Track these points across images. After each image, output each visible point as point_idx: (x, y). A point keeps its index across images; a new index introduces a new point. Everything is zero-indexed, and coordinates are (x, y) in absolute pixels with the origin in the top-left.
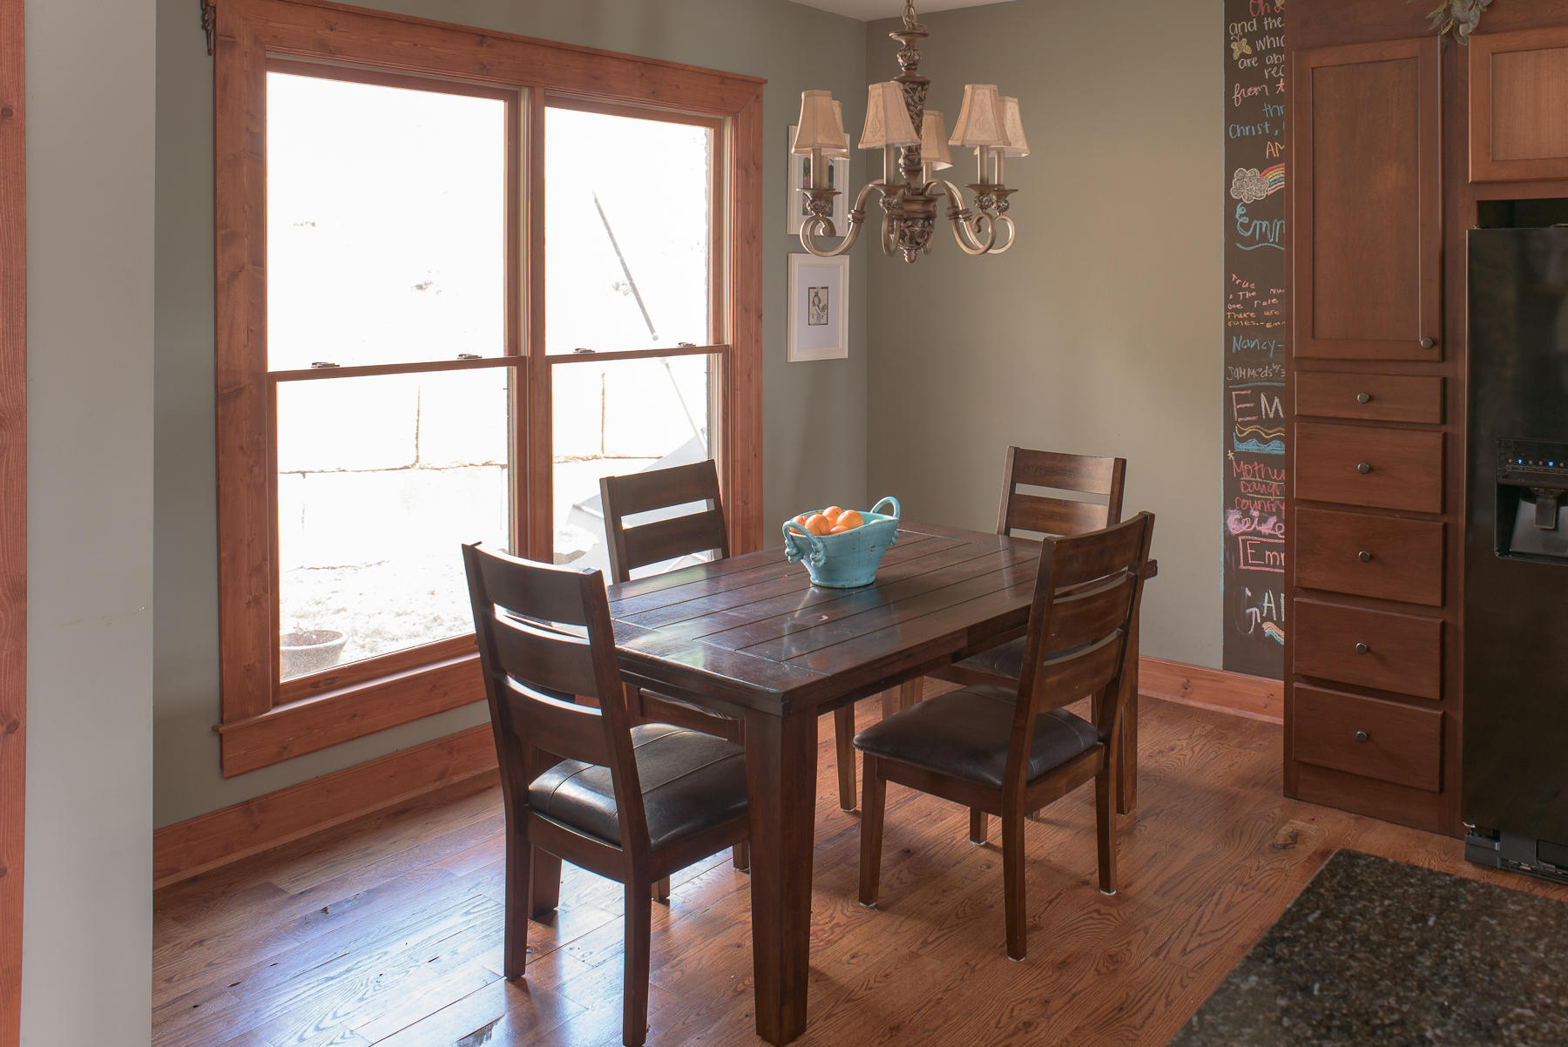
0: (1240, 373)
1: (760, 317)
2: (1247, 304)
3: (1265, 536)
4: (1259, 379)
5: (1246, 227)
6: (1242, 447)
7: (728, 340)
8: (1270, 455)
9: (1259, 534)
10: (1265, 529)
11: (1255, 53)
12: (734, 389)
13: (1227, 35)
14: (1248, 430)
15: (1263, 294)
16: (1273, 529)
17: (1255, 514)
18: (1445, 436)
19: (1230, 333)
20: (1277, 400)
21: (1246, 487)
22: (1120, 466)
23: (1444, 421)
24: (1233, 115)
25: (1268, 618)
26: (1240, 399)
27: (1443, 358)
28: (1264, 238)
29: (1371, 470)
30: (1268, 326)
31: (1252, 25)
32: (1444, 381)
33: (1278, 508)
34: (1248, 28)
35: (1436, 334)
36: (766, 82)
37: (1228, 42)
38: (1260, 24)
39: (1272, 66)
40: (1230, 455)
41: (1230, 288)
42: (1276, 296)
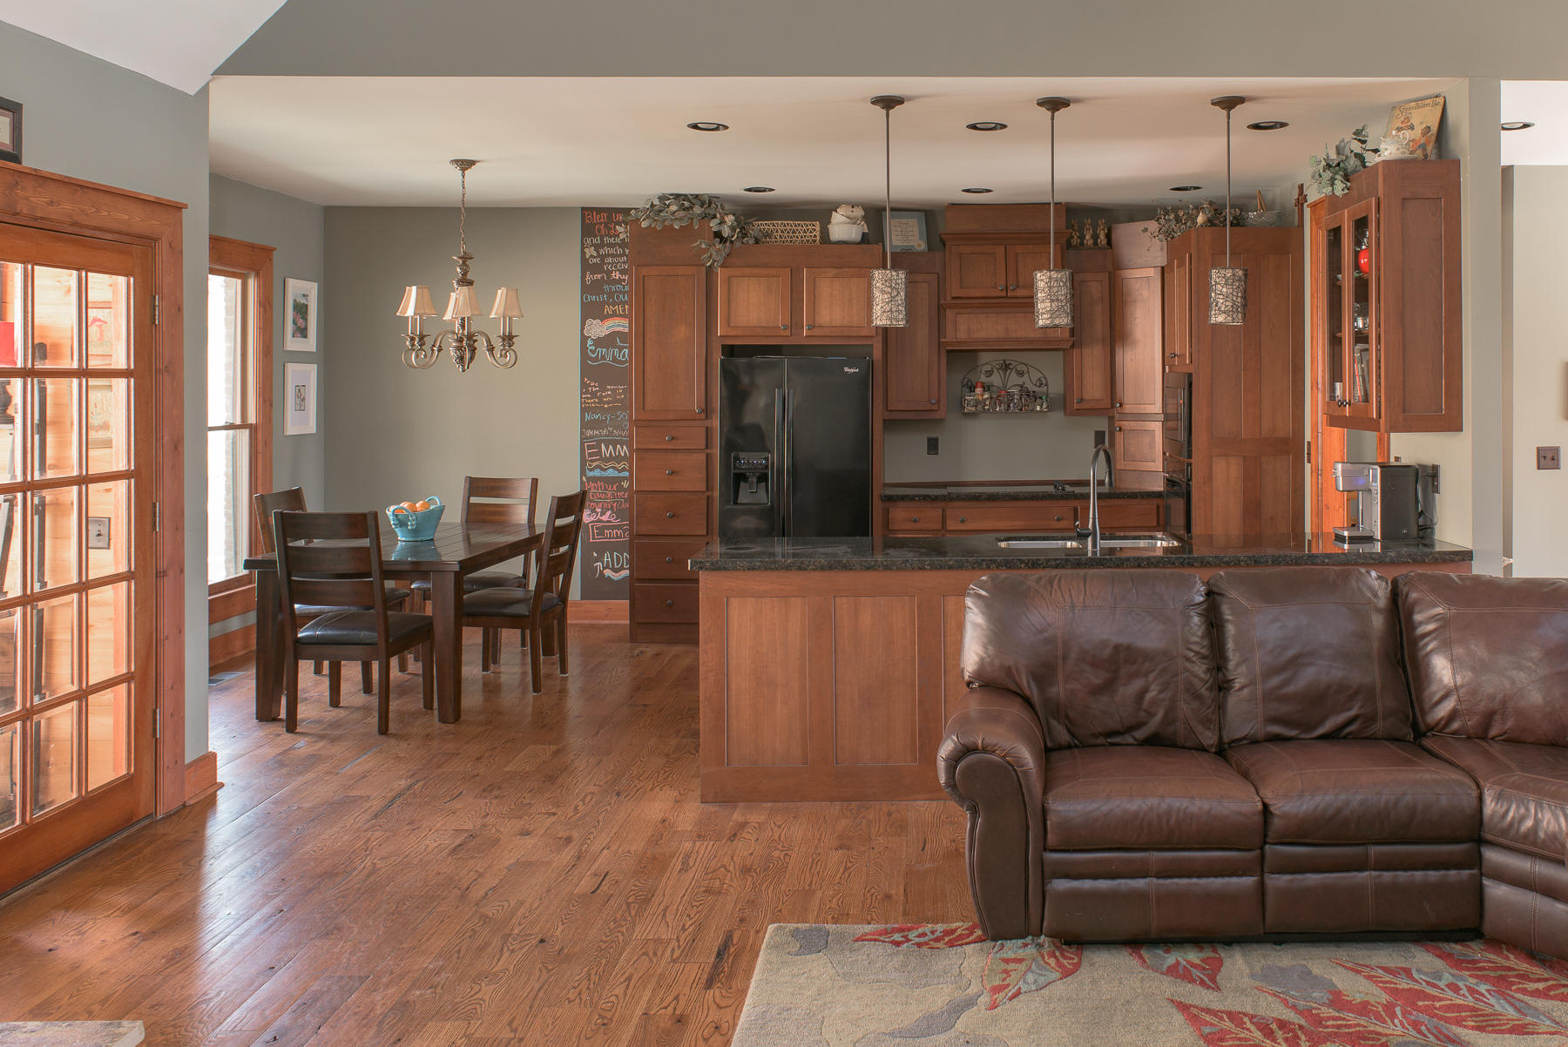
0: (589, 433)
1: (271, 405)
2: (594, 395)
3: (604, 522)
4: (601, 436)
5: (593, 352)
6: (591, 474)
7: (252, 419)
8: (607, 477)
9: (601, 521)
10: (605, 518)
11: (599, 255)
12: (256, 453)
13: (582, 244)
14: (594, 464)
15: (603, 389)
16: (609, 518)
17: (599, 510)
18: (707, 455)
19: (583, 410)
20: (611, 447)
21: (593, 496)
22: (535, 482)
23: (707, 447)
24: (586, 289)
25: (607, 567)
26: (590, 447)
27: (707, 418)
28: (603, 358)
29: (673, 473)
30: (606, 406)
31: (597, 240)
32: (707, 428)
33: (612, 506)
34: (595, 241)
35: (704, 407)
36: (275, 249)
37: (583, 248)
38: (602, 240)
39: (609, 264)
40: (584, 479)
41: (583, 385)
42: (610, 390)
